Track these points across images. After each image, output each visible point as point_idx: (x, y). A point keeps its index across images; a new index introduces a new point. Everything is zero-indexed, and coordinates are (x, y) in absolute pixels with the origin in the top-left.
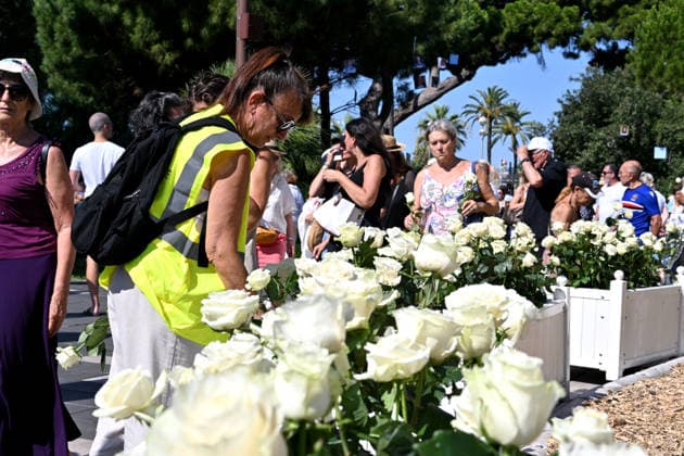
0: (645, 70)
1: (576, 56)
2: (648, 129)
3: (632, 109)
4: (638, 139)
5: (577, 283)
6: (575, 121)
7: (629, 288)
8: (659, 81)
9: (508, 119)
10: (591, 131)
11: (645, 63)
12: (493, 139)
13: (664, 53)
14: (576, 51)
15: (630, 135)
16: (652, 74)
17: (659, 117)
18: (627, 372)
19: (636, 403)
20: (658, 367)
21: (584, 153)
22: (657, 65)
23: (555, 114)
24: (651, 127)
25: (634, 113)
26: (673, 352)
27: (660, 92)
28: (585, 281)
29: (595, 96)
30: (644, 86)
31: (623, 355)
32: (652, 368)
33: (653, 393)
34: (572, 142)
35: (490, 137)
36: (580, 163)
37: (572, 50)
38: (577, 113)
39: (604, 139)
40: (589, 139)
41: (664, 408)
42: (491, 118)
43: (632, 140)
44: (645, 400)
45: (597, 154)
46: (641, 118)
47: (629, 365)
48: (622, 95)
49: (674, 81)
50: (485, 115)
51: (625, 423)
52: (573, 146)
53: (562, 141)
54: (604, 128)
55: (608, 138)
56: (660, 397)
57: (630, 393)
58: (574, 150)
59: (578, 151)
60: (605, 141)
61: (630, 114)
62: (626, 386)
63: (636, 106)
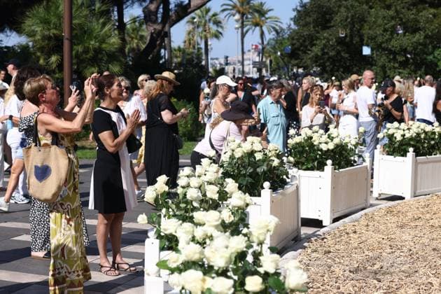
2: (359, 31)
3: (347, 17)
4: (352, 36)
6: (307, 24)
7: (335, 169)
9: (257, 15)
10: (318, 33)
12: (245, 30)
15: (346, 36)
17: (365, 22)
18: (335, 220)
19: (338, 240)
20: (353, 216)
21: (314, 48)
23: (291, 19)
24: (360, 29)
25: (349, 20)
26: (364, 206)
28: (309, 166)
29: (320, 7)
31: (333, 211)
32: (350, 217)
33: (348, 234)
34: (304, 41)
35: (242, 31)
36: (311, 56)
38: (308, 19)
39: (328, 39)
40: (317, 38)
41: (353, 241)
42: (243, 15)
43: (348, 39)
44: (343, 238)
45: (323, 49)
46: (353, 24)
47: (337, 215)
48: (340, 6)
50: (239, 12)
51: (330, 252)
52: (307, 43)
53: (298, 40)
54: (327, 30)
55: (330, 38)
56: (351, 235)
57: (335, 234)
58: (306, 47)
59: (309, 47)
60: (328, 40)
61: (346, 20)
62: (334, 229)
63: (350, 15)
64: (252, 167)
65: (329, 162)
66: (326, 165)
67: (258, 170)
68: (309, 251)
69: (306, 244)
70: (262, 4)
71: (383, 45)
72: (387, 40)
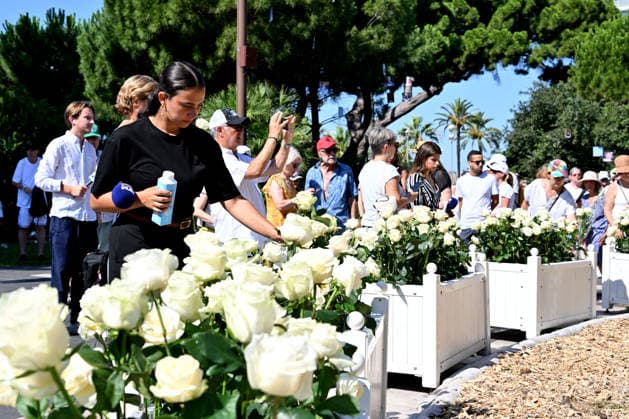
0: (585, 83)
1: (525, 73)
2: (588, 132)
3: (574, 116)
4: (579, 138)
5: (500, 259)
6: (526, 126)
7: (543, 262)
8: (596, 91)
9: (475, 126)
10: (539, 134)
11: (584, 77)
12: (461, 142)
13: (601, 68)
14: (526, 69)
15: (573, 137)
16: (591, 85)
17: (597, 121)
18: (544, 332)
19: (543, 356)
20: (570, 328)
21: (534, 152)
22: (595, 78)
23: (509, 121)
24: (591, 130)
25: (576, 119)
27: (598, 100)
28: (506, 257)
29: (542, 106)
30: (584, 96)
31: (540, 318)
32: (566, 329)
33: (559, 348)
34: (524, 144)
35: (458, 142)
36: (529, 161)
37: (522, 68)
38: (527, 120)
39: (551, 141)
40: (538, 141)
41: (566, 359)
42: (459, 126)
43: (574, 141)
44: (551, 353)
45: (545, 153)
46: (581, 123)
47: (546, 326)
48: (565, 104)
49: (609, 91)
50: (454, 123)
51: (530, 372)
52: (526, 147)
53: (516, 143)
54: (551, 132)
55: (554, 139)
56: (565, 351)
57: (540, 348)
58: (526, 150)
59: (529, 151)
60: (552, 143)
61: (572, 120)
62: (540, 342)
63: (577, 113)
64: (413, 243)
65: (534, 251)
66: (530, 255)
67: (420, 247)
68: (498, 368)
69: (494, 360)
70: (481, 114)
71: (618, 145)
72: (622, 139)
